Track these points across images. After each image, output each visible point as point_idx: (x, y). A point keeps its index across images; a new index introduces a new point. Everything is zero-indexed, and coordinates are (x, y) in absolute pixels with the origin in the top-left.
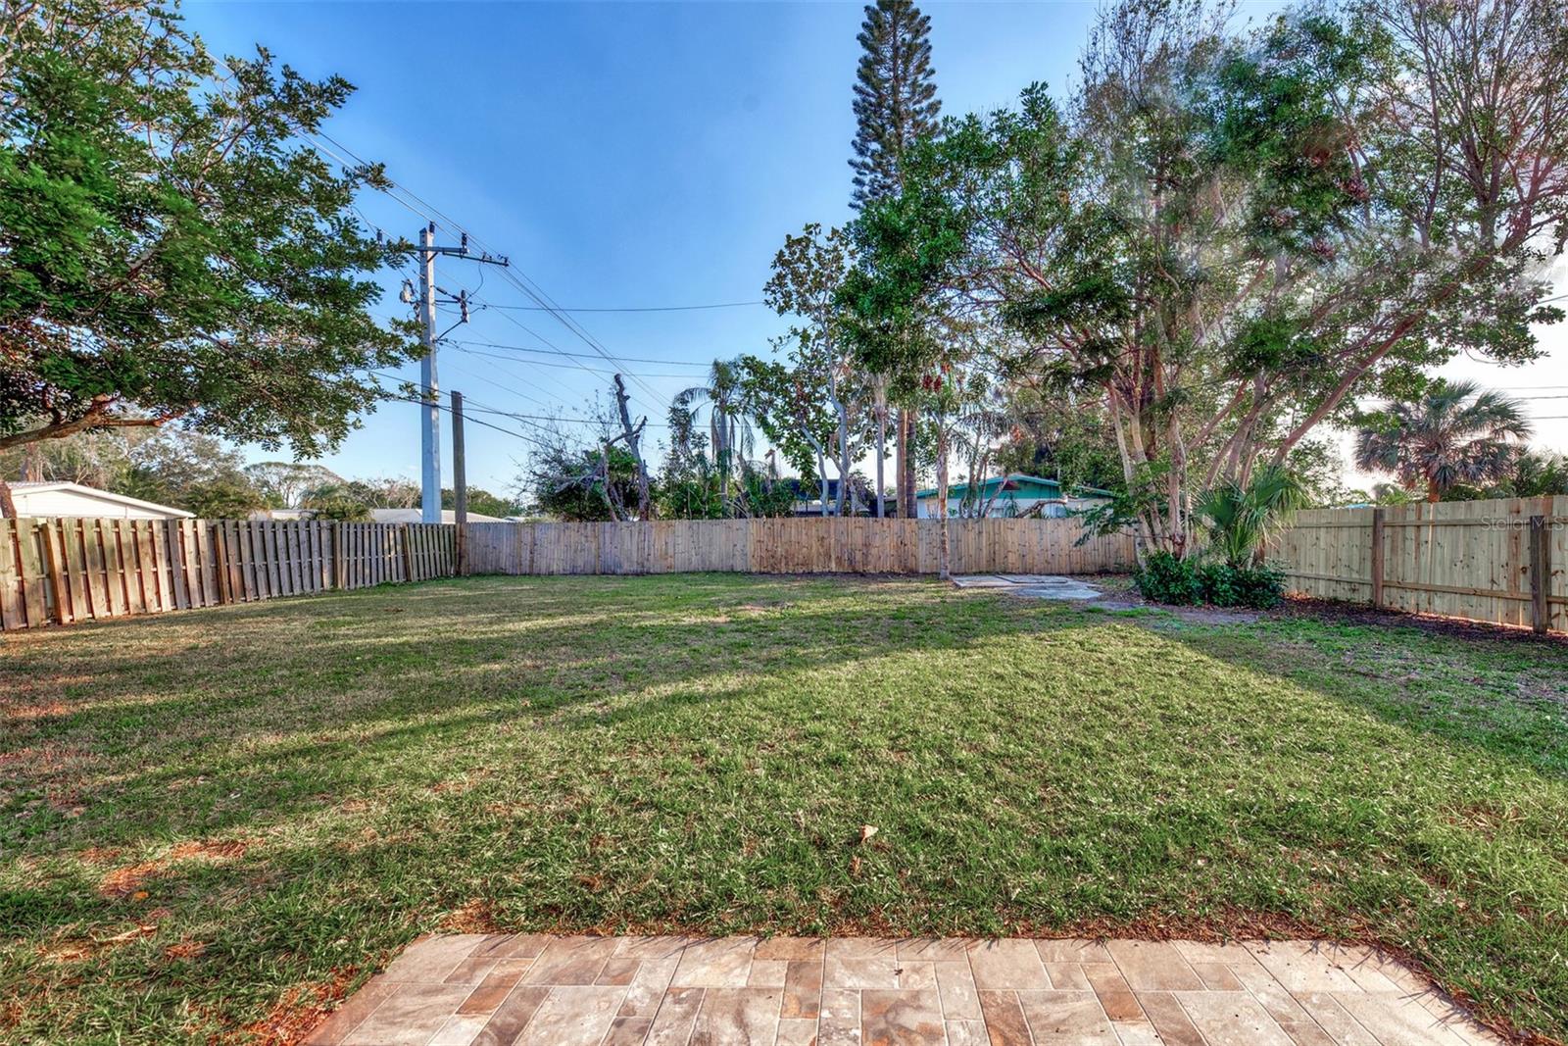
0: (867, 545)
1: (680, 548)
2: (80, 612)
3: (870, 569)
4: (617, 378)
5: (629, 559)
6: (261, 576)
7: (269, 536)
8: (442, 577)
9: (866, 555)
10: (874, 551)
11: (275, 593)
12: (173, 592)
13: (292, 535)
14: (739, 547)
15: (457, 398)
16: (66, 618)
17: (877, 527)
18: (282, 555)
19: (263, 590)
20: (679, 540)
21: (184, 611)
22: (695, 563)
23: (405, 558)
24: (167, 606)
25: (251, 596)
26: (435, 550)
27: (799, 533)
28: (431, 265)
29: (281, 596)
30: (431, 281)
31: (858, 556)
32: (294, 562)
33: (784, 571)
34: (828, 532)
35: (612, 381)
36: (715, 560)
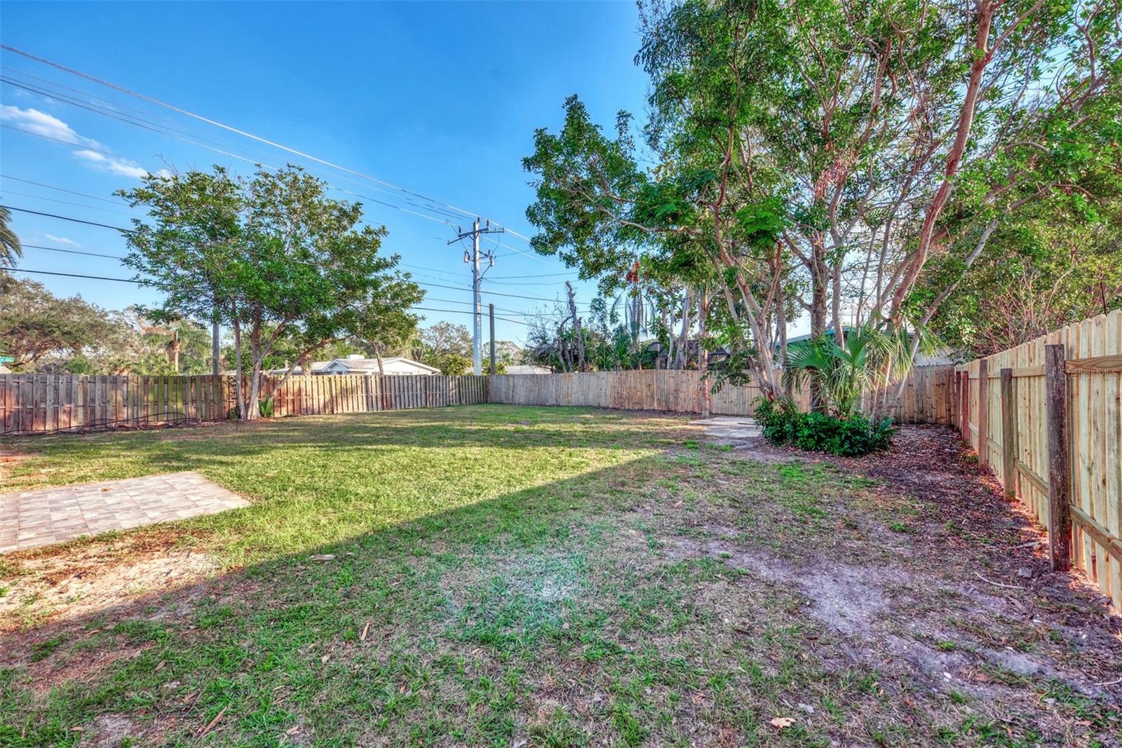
0: (677, 391)
1: (574, 390)
2: (340, 411)
3: (679, 409)
4: (568, 284)
5: (552, 397)
6: (398, 399)
7: (401, 382)
8: (479, 403)
9: (676, 398)
10: (681, 395)
11: (403, 407)
12: (367, 405)
13: (410, 381)
14: (603, 391)
15: (491, 307)
16: (335, 412)
17: (684, 377)
18: (406, 391)
19: (398, 406)
20: (574, 385)
21: (370, 411)
22: (582, 401)
23: (460, 392)
24: (365, 411)
25: (394, 407)
26: (474, 388)
27: (636, 381)
28: (477, 240)
29: (413, 408)
30: (477, 249)
31: (672, 399)
32: (410, 393)
33: (627, 408)
34: (652, 380)
35: (564, 284)
36: (591, 400)
